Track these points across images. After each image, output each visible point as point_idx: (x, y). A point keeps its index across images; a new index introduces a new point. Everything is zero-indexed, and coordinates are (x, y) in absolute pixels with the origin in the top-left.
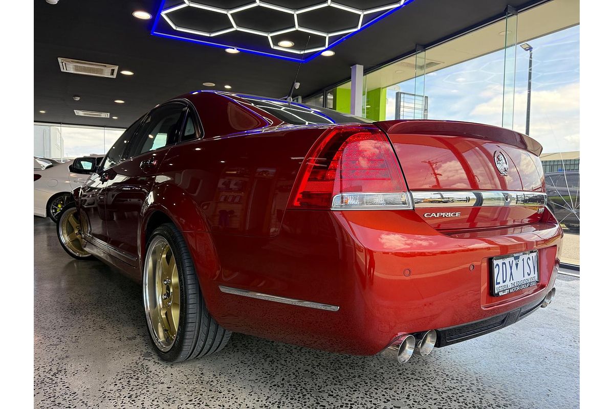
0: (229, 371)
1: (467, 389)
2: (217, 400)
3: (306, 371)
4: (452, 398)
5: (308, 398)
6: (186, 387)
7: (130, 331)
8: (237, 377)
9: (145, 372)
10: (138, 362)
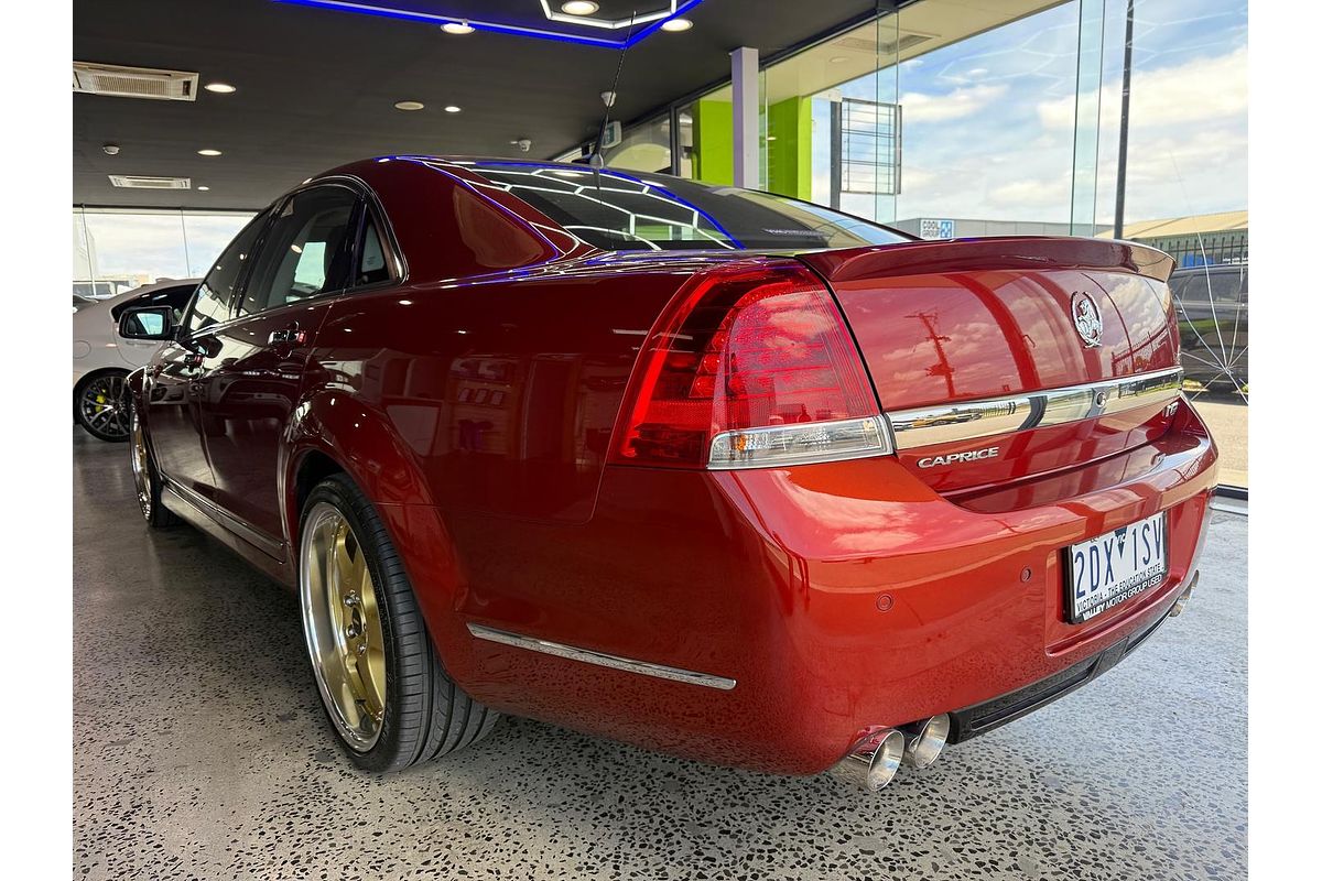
0: (505, 787)
1: (1013, 800)
2: (482, 857)
3: (669, 775)
4: (981, 822)
5: (678, 843)
6: (414, 831)
7: (280, 698)
8: (523, 798)
9: (322, 800)
10: (305, 775)
